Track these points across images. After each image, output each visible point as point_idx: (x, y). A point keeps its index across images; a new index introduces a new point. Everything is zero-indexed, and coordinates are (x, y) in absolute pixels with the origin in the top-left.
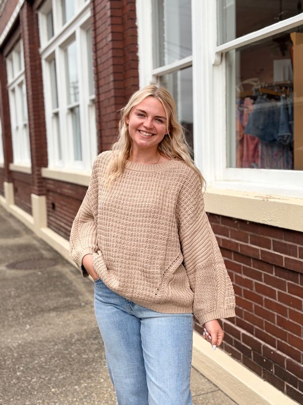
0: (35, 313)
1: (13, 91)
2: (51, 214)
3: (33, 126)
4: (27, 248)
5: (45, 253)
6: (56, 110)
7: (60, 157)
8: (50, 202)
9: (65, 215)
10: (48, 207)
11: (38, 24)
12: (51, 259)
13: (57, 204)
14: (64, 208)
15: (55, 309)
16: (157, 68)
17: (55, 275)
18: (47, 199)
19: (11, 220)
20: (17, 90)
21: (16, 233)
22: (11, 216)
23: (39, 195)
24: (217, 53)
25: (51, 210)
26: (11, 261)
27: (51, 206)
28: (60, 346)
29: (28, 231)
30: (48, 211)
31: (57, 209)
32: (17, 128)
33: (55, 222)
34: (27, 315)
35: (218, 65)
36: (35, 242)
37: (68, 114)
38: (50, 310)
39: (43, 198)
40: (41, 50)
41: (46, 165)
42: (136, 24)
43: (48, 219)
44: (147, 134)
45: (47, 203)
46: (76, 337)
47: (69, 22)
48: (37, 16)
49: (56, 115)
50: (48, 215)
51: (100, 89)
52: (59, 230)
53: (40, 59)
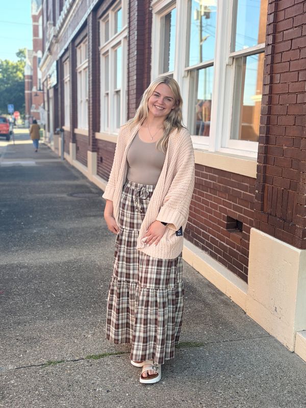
0: (81, 217)
1: (80, 72)
2: (100, 165)
3: (91, 102)
4: (82, 186)
5: (93, 190)
6: (107, 92)
7: (108, 126)
8: (100, 156)
9: (108, 165)
10: (98, 160)
11: (99, 29)
12: (97, 193)
13: (103, 158)
14: (108, 160)
15: (94, 216)
16: (161, 73)
17: (97, 201)
18: (98, 154)
19: (73, 170)
20: (83, 73)
21: (76, 178)
22: (73, 167)
23: (93, 151)
24: (186, 71)
25: (100, 162)
26: (70, 193)
27: (100, 159)
28: (94, 230)
29: (84, 177)
30: (98, 163)
31: (103, 161)
32: (81, 101)
33: (102, 171)
34: (77, 217)
35: (186, 77)
36: (88, 184)
37: (114, 95)
38: (90, 216)
39: (95, 154)
40: (100, 48)
41: (99, 131)
42: (151, 46)
43: (98, 168)
44: (160, 108)
45: (98, 157)
46: (103, 227)
47: (119, 33)
48: (99, 23)
49: (107, 94)
50: (98, 166)
51: (130, 83)
52: (104, 175)
53: (99, 54)
